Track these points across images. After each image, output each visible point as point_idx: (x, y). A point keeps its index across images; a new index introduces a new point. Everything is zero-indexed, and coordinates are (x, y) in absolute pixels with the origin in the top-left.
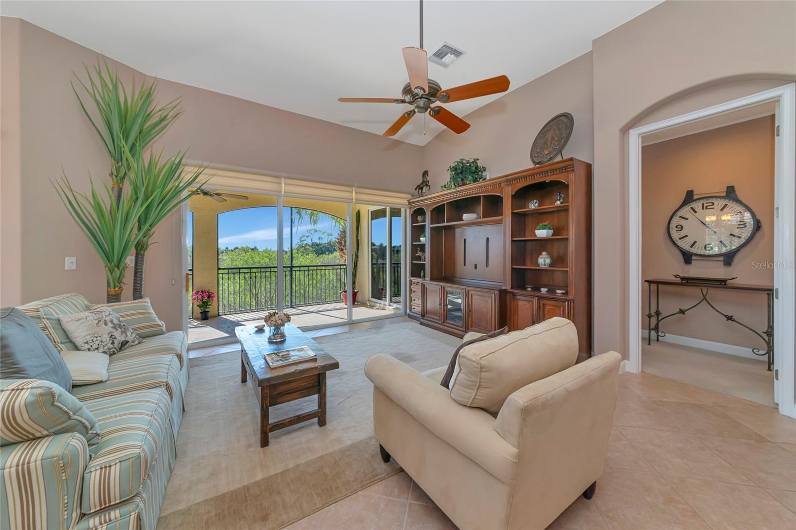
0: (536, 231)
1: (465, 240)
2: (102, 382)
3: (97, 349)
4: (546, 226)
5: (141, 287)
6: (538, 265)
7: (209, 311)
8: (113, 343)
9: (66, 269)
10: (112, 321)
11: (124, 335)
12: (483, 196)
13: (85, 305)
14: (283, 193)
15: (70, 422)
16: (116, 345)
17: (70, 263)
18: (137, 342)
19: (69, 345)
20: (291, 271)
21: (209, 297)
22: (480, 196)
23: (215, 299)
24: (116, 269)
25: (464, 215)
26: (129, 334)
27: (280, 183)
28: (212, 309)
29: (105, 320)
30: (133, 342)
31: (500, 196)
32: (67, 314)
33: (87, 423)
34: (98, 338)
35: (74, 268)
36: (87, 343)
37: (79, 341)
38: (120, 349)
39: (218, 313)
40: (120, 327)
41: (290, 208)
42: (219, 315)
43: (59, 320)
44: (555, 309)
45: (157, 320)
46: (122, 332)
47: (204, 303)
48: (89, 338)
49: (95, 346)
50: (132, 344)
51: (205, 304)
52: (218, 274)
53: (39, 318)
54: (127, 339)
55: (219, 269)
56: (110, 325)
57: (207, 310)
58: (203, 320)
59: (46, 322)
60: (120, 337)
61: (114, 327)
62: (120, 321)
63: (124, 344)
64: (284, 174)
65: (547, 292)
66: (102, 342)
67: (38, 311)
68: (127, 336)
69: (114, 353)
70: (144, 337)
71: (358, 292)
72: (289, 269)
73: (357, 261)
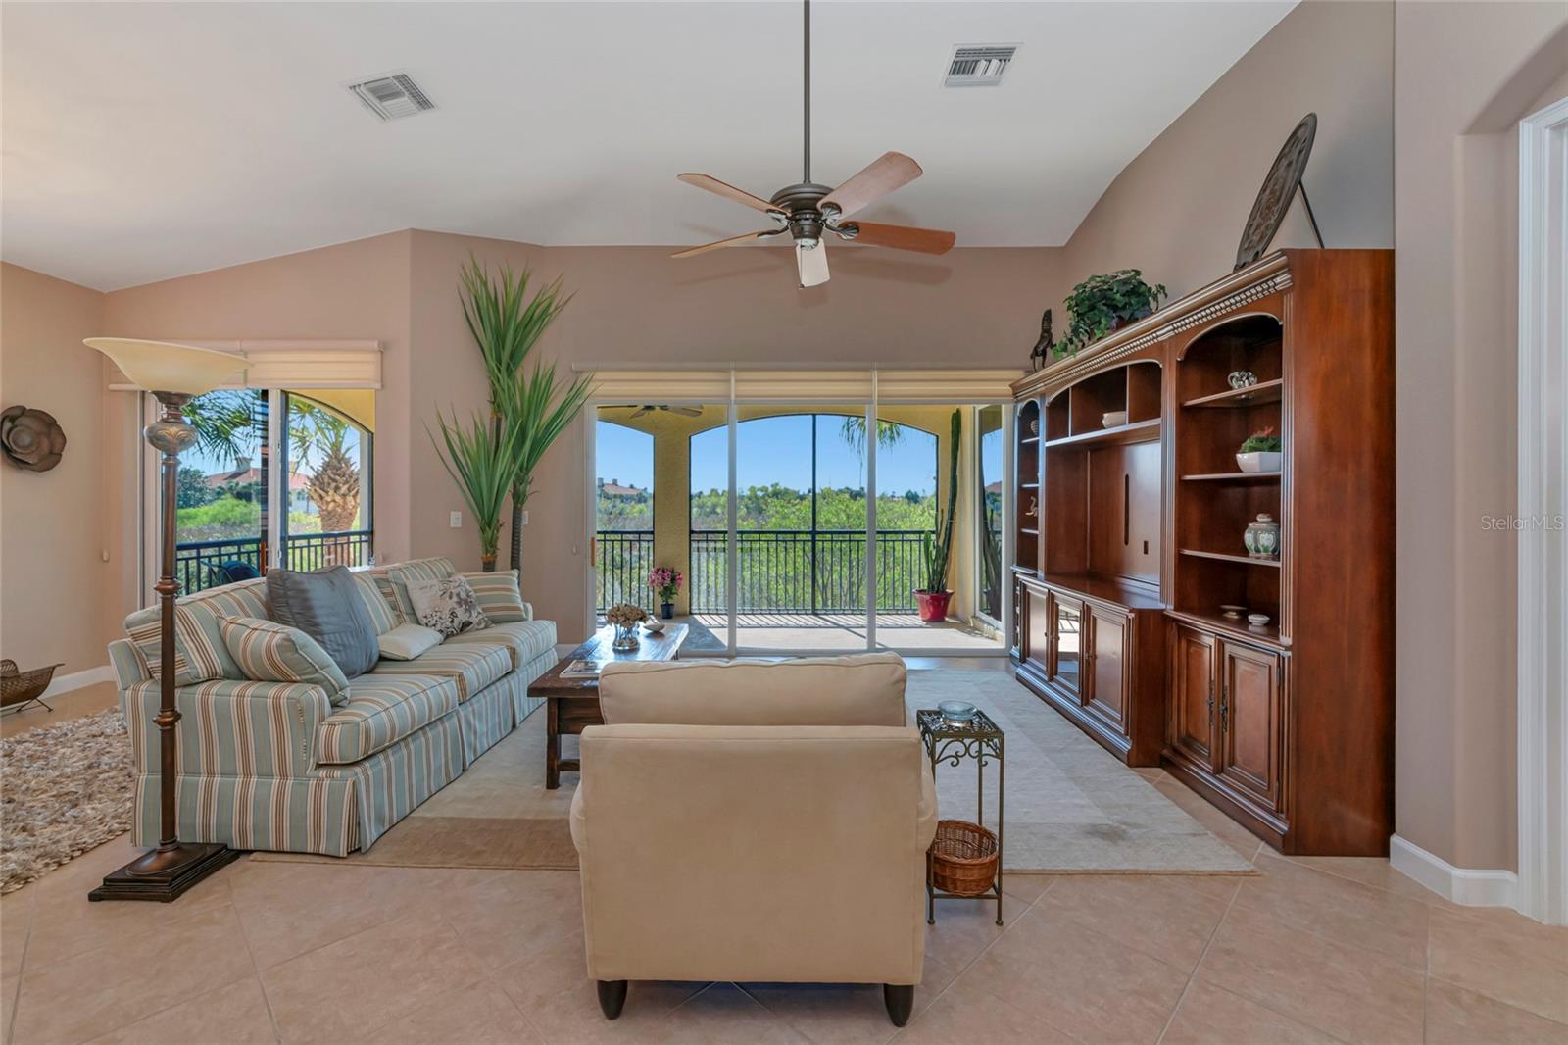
0: (1239, 456)
1: (1127, 477)
2: (407, 660)
3: (434, 626)
4: (1262, 441)
5: (519, 553)
6: (1245, 552)
7: (672, 605)
8: (452, 622)
9: (452, 525)
10: (458, 595)
11: (468, 614)
12: (1131, 366)
13: (447, 572)
14: (733, 398)
15: (316, 675)
16: (455, 624)
17: (455, 519)
18: (483, 626)
19: (412, 617)
20: (814, 541)
21: (673, 580)
22: (1125, 368)
23: (685, 583)
24: (487, 529)
25: (1106, 415)
26: (475, 614)
27: (729, 381)
28: (679, 600)
29: (451, 593)
30: (479, 624)
31: (1158, 365)
32: (418, 580)
33: (337, 686)
34: (439, 614)
35: (459, 526)
36: (426, 617)
37: (420, 614)
38: (461, 631)
39: (690, 609)
40: (466, 602)
41: (811, 417)
42: (691, 613)
43: (405, 587)
44: (1254, 674)
45: (520, 600)
46: (466, 610)
47: (666, 588)
48: (429, 612)
49: (433, 622)
50: (477, 627)
51: (667, 592)
52: (690, 541)
53: (387, 581)
54: (470, 620)
55: (692, 532)
56: (455, 599)
57: (670, 602)
58: (664, 618)
59: (394, 586)
60: (462, 616)
61: (459, 603)
62: (468, 596)
63: (465, 626)
64: (732, 364)
65: (1265, 625)
66: (440, 618)
67: (387, 573)
68: (471, 615)
69: (452, 635)
70: (497, 622)
71: (952, 594)
72: (810, 537)
73: (951, 523)
